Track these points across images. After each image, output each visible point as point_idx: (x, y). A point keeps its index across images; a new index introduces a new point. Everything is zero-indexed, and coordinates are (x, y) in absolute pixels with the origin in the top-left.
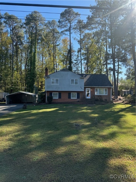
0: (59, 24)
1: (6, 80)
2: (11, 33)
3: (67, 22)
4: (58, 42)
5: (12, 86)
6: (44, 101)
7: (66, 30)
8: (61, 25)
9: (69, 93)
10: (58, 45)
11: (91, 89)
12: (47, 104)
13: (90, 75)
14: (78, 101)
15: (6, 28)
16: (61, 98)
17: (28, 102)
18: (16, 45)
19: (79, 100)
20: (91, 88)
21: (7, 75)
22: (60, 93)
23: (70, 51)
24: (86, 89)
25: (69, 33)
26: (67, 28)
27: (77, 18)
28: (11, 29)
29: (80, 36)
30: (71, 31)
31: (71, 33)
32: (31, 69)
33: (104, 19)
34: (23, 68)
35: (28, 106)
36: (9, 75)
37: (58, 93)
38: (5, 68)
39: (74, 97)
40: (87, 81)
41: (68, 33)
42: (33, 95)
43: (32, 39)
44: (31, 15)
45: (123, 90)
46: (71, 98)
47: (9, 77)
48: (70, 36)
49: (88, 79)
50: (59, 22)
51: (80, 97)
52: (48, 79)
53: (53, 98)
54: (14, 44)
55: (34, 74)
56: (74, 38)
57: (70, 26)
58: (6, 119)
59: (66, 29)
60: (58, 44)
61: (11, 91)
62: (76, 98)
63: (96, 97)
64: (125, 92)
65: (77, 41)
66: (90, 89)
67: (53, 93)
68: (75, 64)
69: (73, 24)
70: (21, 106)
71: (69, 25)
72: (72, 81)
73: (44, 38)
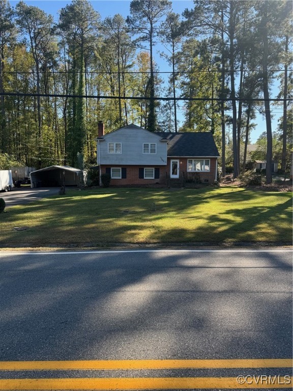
0: (127, 26)
1: (29, 142)
2: (32, 43)
3: (145, 19)
4: (129, 59)
5: (41, 153)
6: (96, 183)
7: (143, 37)
8: (133, 28)
9: (141, 168)
10: (130, 66)
11: (180, 162)
12: (101, 187)
13: (181, 135)
14: (157, 183)
15: (21, 33)
16: (126, 178)
17: (68, 184)
18: (44, 68)
19: (158, 180)
20: (181, 159)
21: (28, 133)
22: (125, 168)
23: (151, 82)
24: (172, 161)
25: (150, 43)
26: (145, 34)
27: (165, 11)
28: (32, 36)
29: (173, 49)
30: (154, 39)
31: (152, 44)
32: (74, 120)
33: (220, 13)
34: (60, 116)
35: (67, 190)
36: (33, 132)
37: (120, 168)
38: (24, 119)
39: (149, 176)
40: (173, 147)
41: (146, 44)
42: (77, 173)
43: (74, 58)
44: (71, 8)
45: (258, 161)
46: (145, 178)
47: (34, 137)
48: (151, 50)
49: (177, 142)
50: (128, 21)
51: (161, 175)
52: (101, 143)
53: (112, 178)
54: (40, 66)
55: (80, 129)
56: (161, 52)
57: (152, 28)
58: (34, 206)
59: (141, 35)
60: (131, 63)
61: (39, 164)
62: (154, 178)
63: (189, 175)
64: (261, 164)
65: (166, 60)
66: (178, 161)
67: (112, 168)
68: (165, 106)
69: (157, 25)
70: (57, 190)
71: (149, 26)
72: (146, 146)
73: (98, 56)
